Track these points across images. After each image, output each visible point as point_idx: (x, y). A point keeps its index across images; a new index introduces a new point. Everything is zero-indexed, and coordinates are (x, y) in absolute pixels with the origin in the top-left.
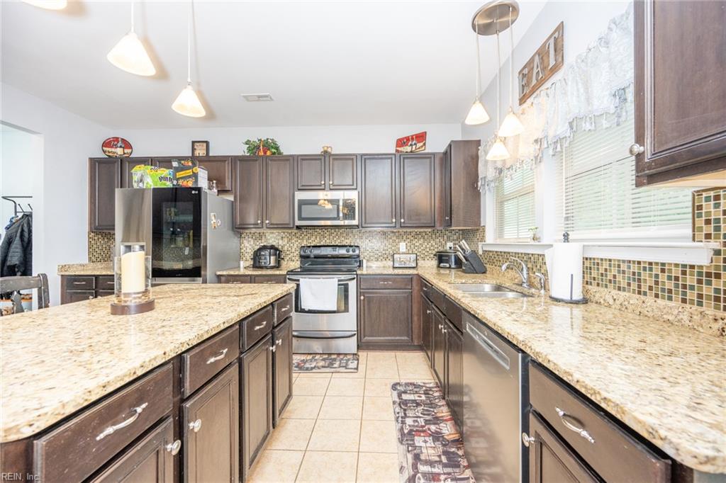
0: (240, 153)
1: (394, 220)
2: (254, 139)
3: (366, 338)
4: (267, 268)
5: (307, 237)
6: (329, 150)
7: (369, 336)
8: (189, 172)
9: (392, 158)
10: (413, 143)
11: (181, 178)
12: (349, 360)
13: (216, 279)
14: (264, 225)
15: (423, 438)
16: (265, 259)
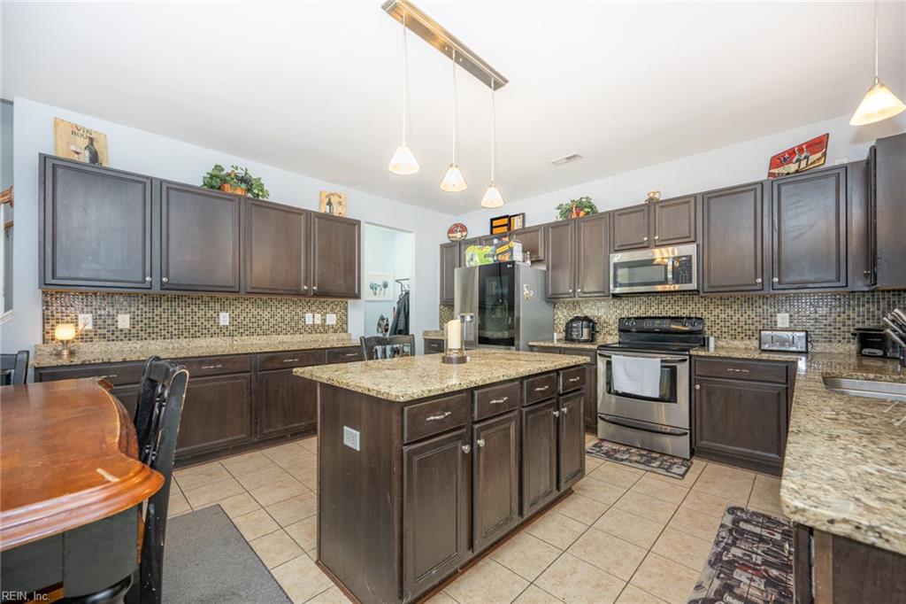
0: (553, 220)
1: (759, 280)
2: (566, 201)
3: (703, 442)
4: (579, 341)
5: (628, 307)
6: (657, 196)
7: (708, 441)
8: (506, 248)
9: (755, 189)
10: (803, 156)
11: (500, 254)
12: (675, 463)
13: (529, 349)
14: (577, 294)
15: (750, 576)
16: (578, 331)
